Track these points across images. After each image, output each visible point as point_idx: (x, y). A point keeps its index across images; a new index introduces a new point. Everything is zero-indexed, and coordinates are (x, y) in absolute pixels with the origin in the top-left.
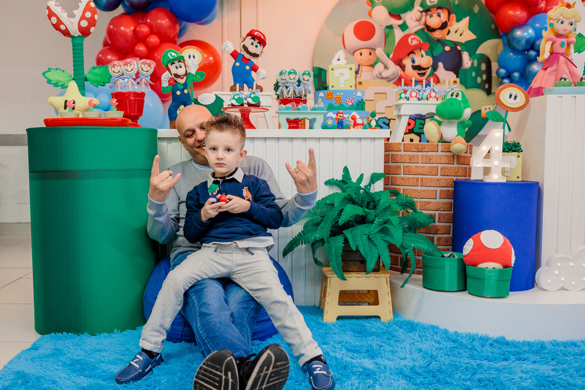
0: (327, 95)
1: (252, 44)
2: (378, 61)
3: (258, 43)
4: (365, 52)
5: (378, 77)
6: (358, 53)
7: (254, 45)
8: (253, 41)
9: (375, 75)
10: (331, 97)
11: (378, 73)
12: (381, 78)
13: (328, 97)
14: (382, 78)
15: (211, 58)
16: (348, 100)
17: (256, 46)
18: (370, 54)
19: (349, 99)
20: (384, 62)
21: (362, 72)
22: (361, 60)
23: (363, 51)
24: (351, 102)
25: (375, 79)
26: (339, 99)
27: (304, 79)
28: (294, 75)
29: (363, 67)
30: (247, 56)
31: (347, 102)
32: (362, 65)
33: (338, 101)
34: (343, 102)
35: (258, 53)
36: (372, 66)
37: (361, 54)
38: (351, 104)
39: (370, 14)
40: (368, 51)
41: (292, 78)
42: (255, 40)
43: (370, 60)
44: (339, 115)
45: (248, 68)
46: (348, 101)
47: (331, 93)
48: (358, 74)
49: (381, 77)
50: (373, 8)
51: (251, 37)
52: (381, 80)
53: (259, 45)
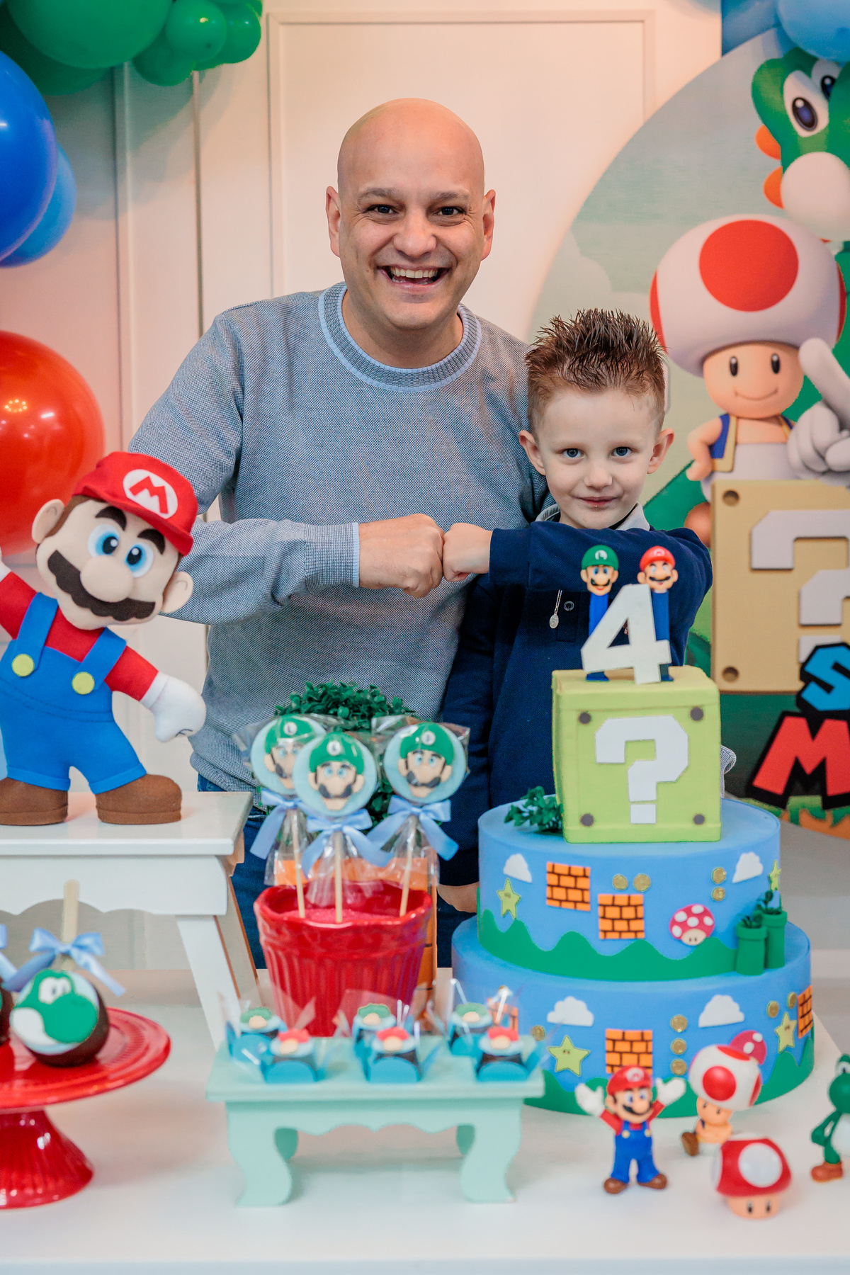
0: (553, 880)
1: (107, 547)
2: (809, 395)
3: (144, 535)
4: (754, 360)
5: (809, 469)
6: (718, 365)
7: (122, 554)
8: (110, 526)
9: (795, 458)
10: (574, 895)
11: (808, 451)
12: (824, 473)
13: (559, 894)
14: (829, 472)
15: (48, 415)
16: (681, 917)
17: (133, 559)
18: (776, 367)
19: (689, 912)
20: (837, 400)
21: (739, 449)
22: (736, 394)
23: (742, 354)
24: (701, 926)
25: (798, 478)
26: (629, 913)
27: (410, 778)
28: (349, 775)
29: (743, 423)
30: (81, 618)
31: (677, 931)
32: (738, 418)
33: (621, 925)
34: (651, 929)
35: (143, 595)
36: (786, 420)
37: (734, 369)
38: (700, 936)
39: (773, 194)
40: (765, 354)
41: (336, 785)
42: (123, 523)
43: (776, 392)
44: (623, 1097)
45: (84, 683)
46: (684, 926)
47: (577, 870)
48: (721, 456)
49: (823, 468)
50: (785, 166)
51: (101, 506)
52: (823, 482)
53: (149, 547)
